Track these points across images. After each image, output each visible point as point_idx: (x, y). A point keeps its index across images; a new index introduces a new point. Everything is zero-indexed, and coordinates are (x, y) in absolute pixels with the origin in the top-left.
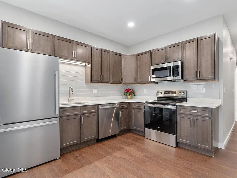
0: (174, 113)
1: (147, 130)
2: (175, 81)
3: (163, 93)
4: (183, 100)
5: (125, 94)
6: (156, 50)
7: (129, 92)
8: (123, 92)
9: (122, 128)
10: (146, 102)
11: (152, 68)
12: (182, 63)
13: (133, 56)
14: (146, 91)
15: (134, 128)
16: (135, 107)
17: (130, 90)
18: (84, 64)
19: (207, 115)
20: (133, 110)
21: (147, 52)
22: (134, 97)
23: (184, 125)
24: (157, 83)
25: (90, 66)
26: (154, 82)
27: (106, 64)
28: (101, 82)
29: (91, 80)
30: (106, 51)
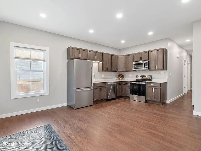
0: (144, 86)
1: (131, 96)
2: (145, 70)
3: (140, 76)
4: (150, 80)
5: (118, 77)
6: (136, 54)
7: (121, 76)
8: (117, 76)
9: (118, 95)
10: (130, 81)
11: (134, 63)
12: (149, 61)
13: (123, 56)
14: (130, 75)
15: (124, 95)
16: (124, 84)
17: (121, 75)
18: (98, 62)
19: (159, 86)
20: (124, 85)
21: (131, 54)
22: (123, 79)
23: (149, 91)
24: (137, 71)
25: (102, 62)
26: (135, 71)
27: (109, 61)
28: (107, 71)
29: (103, 70)
30: (109, 54)
